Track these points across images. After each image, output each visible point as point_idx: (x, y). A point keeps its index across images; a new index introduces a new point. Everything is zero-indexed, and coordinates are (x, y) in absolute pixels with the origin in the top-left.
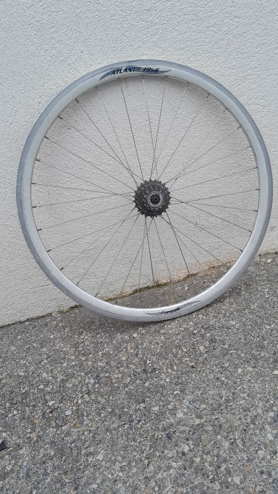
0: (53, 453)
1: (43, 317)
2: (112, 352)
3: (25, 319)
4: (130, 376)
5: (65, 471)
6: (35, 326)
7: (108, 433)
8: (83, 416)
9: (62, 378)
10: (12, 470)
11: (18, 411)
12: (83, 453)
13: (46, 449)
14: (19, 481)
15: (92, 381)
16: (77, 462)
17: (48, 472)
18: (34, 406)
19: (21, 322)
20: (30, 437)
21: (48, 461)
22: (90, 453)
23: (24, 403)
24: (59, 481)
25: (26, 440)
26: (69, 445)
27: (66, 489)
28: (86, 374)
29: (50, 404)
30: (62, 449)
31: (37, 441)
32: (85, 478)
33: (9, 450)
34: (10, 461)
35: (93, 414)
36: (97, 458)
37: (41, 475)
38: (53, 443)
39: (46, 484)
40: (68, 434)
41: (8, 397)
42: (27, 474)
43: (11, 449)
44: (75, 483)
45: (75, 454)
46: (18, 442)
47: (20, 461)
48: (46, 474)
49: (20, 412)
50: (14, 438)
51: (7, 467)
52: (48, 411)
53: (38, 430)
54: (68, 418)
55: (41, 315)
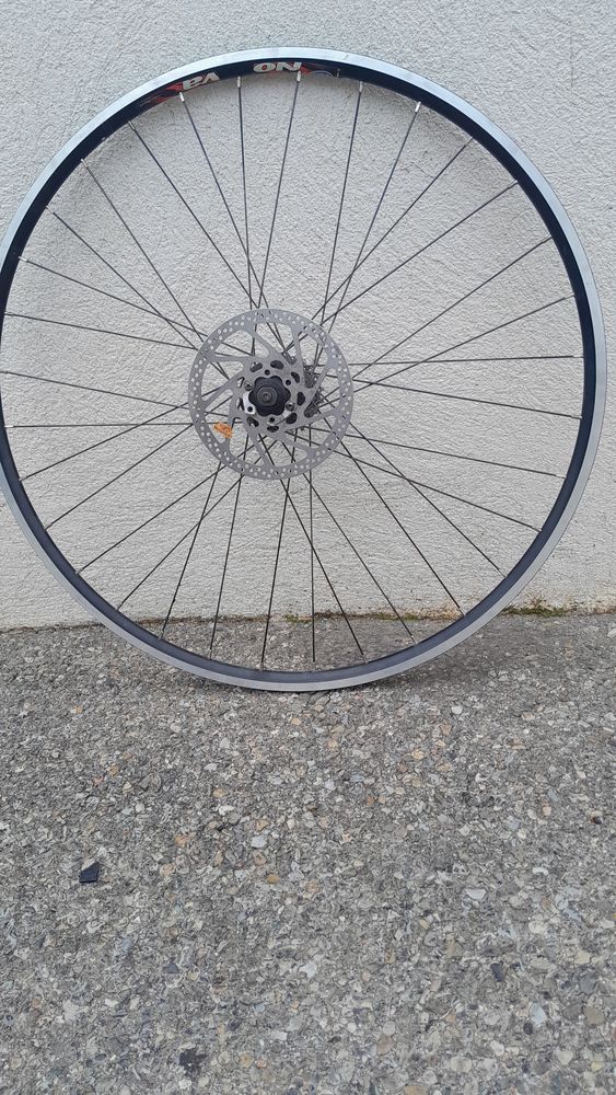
0: (199, 925)
1: (250, 620)
2: (390, 734)
3: (209, 616)
4: (426, 800)
5: (218, 975)
6: (229, 636)
7: (342, 918)
8: (291, 859)
9: (263, 760)
10: (97, 934)
11: (146, 806)
12: (270, 947)
13: (187, 912)
14: (106, 964)
15: (330, 785)
16: (252, 963)
17: (179, 965)
18: (184, 805)
19: (200, 621)
20: (157, 873)
21: (183, 940)
22: (288, 952)
23: (164, 793)
24: (198, 996)
25: (146, 877)
26: (242, 917)
27: (211, 1019)
28: (321, 766)
29: (223, 810)
30: (223, 922)
31: (171, 886)
32: (261, 1008)
33: (103, 888)
34: (98, 914)
35: (317, 862)
36: (302, 969)
37: (160, 969)
38: (205, 900)
39: (166, 992)
40: (246, 891)
41: (133, 770)
42: (130, 954)
43: (109, 887)
44: (235, 1013)
45: (252, 944)
46: (127, 875)
47: (121, 921)
48: (172, 968)
49: (150, 809)
50: (121, 865)
51: (88, 926)
52: (213, 825)
53: (178, 863)
54: (255, 853)
55: (246, 613)
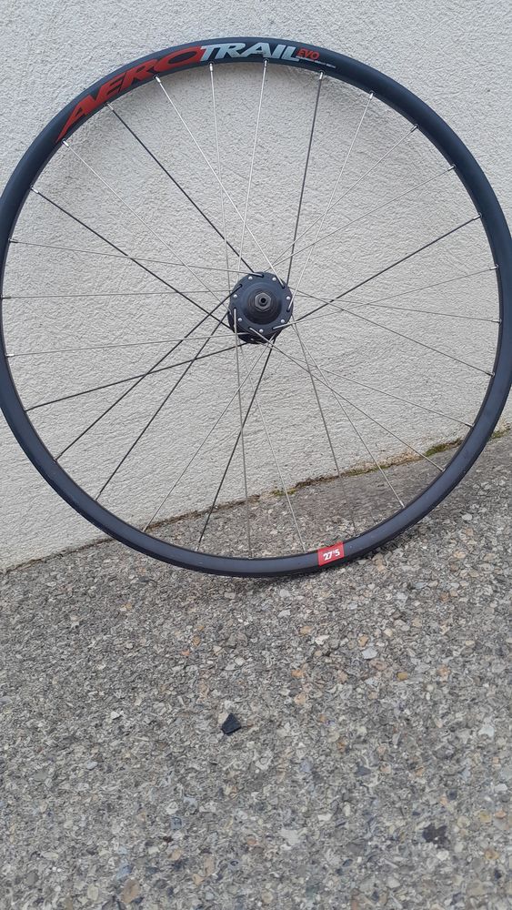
0: (363, 730)
1: (242, 503)
3: (205, 508)
5: (409, 762)
6: (229, 519)
7: (486, 685)
8: (408, 657)
9: (328, 595)
10: (272, 769)
11: (245, 658)
12: (440, 726)
13: (343, 724)
14: (298, 788)
15: (401, 596)
16: (432, 743)
17: (367, 766)
18: (280, 647)
19: (197, 515)
20: (293, 704)
21: (357, 746)
22: (459, 724)
23: (254, 644)
24: (402, 785)
25: (285, 710)
26: (397, 713)
27: (428, 797)
28: (384, 585)
29: (320, 640)
30: (382, 721)
31: (313, 711)
32: (467, 773)
33: (250, 731)
34: (260, 752)
35: (432, 653)
36: (481, 733)
37: (352, 775)
38: (353, 711)
39: (371, 791)
40: (386, 692)
41: (213, 635)
42: (314, 773)
43: (256, 728)
44: (446, 785)
45: (421, 729)
46: (266, 714)
47: (288, 750)
48: (361, 771)
49: (250, 660)
50: (254, 709)
51: (258, 764)
52: (318, 653)
53: (307, 690)
54: (372, 663)
